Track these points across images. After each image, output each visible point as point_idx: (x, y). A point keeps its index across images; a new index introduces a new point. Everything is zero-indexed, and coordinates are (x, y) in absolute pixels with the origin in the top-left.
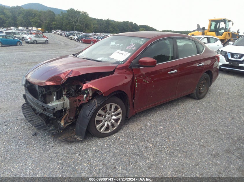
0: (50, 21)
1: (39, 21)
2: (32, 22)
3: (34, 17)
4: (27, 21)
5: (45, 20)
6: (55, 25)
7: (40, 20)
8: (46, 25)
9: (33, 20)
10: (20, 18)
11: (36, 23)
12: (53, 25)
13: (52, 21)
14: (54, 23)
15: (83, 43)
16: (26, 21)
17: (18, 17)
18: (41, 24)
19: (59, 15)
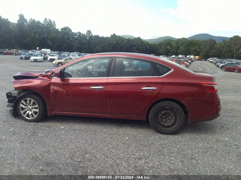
0: (209, 49)
1: (198, 50)
2: (192, 50)
3: (195, 46)
4: (188, 49)
5: (205, 48)
6: (213, 53)
7: (200, 49)
8: (205, 53)
9: (193, 49)
10: (182, 48)
11: (195, 52)
12: (212, 53)
13: (212, 49)
14: (212, 51)
15: (225, 71)
16: (186, 50)
17: (181, 47)
18: (199, 52)
19: (220, 43)
